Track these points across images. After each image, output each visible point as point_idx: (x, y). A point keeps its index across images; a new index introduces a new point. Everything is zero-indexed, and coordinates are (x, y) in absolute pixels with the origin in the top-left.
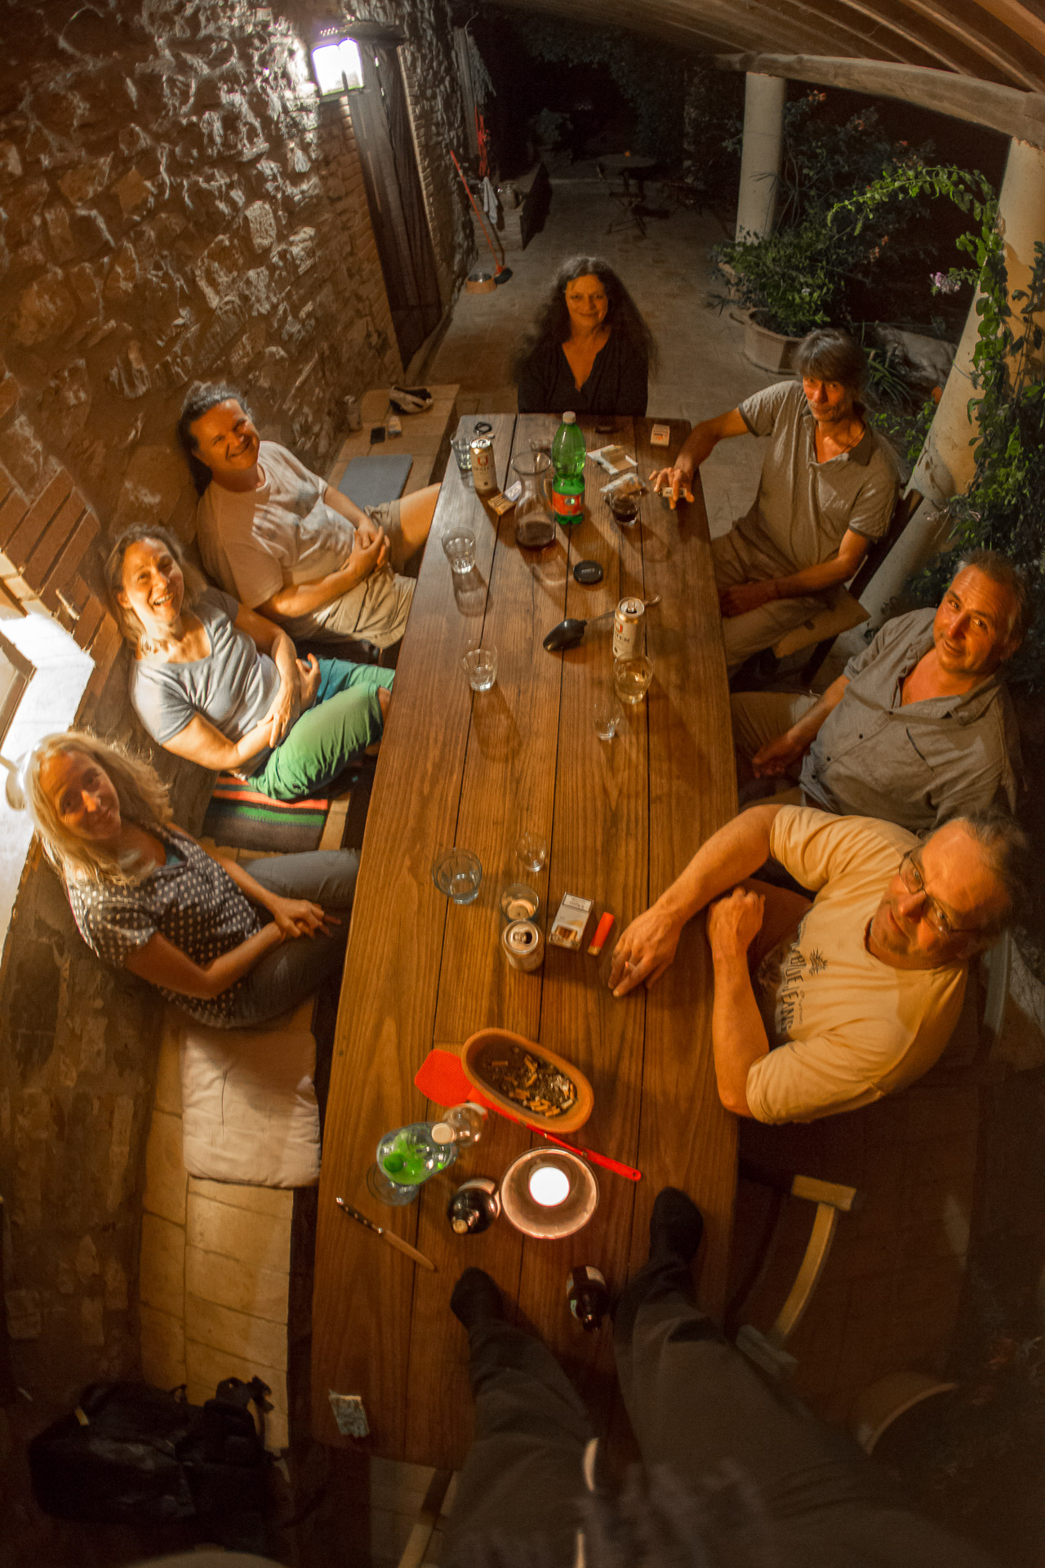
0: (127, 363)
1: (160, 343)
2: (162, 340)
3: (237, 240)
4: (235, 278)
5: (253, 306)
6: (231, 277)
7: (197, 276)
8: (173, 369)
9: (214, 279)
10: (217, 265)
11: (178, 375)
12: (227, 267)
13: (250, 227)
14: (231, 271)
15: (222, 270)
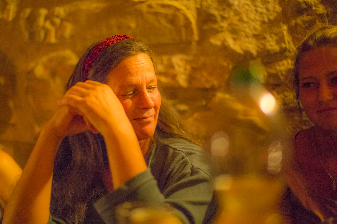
5: (219, 32)
8: (42, 22)
11: (48, 32)
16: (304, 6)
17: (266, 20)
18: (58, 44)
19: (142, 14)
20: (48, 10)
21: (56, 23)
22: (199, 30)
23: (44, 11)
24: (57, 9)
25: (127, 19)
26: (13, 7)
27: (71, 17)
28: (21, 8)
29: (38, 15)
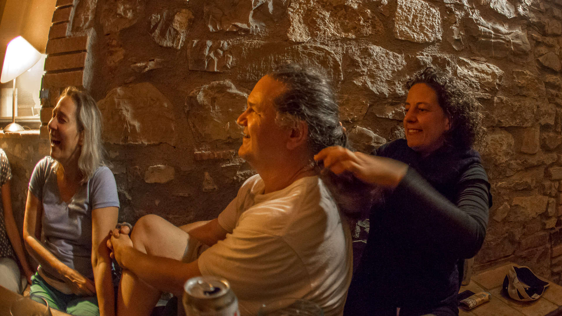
0: (170, 20)
1: (211, 28)
2: (215, 27)
3: (372, 12)
4: (350, 40)
5: (361, 75)
6: (343, 35)
7: (292, 7)
8: (207, 53)
9: (315, 22)
10: (328, 14)
11: (211, 61)
12: (342, 24)
13: (396, 10)
14: (346, 31)
15: (334, 23)
17: (396, 70)
18: (220, 73)
19: (297, 53)
20: (214, 43)
21: (219, 54)
22: (345, 72)
23: (209, 43)
24: (222, 42)
25: (284, 56)
26: (182, 37)
27: (234, 50)
28: (189, 39)
29: (204, 46)
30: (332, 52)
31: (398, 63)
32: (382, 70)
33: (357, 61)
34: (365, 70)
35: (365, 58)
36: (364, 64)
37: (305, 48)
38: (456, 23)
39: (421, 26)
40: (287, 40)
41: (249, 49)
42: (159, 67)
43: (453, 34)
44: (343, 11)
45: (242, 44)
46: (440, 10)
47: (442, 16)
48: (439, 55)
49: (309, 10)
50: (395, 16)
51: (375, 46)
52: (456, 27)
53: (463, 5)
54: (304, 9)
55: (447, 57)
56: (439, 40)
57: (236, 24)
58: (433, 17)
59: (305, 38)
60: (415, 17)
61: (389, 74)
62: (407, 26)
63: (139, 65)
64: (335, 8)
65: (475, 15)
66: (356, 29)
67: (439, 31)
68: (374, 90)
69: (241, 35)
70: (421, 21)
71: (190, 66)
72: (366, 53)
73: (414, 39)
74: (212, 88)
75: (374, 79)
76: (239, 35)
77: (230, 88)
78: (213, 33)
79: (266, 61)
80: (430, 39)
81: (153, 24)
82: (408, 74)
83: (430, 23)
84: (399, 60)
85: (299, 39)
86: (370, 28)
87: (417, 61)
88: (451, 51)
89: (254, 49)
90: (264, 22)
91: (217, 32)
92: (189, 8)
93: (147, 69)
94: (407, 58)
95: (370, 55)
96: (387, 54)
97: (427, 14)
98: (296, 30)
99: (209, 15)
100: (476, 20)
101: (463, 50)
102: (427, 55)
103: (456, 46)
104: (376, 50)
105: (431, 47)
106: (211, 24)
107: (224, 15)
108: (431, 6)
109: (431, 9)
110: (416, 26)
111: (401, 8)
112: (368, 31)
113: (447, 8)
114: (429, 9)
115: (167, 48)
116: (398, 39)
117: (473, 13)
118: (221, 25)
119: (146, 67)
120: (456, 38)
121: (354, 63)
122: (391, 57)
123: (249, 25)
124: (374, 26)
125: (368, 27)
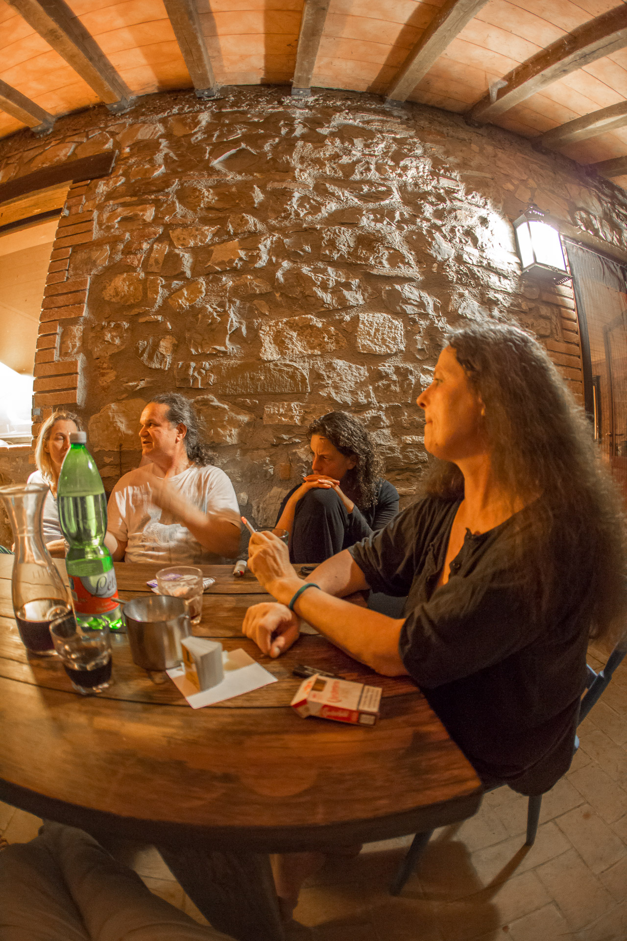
0: (156, 345)
3: (335, 329)
4: (316, 356)
5: (326, 387)
6: (310, 352)
7: (263, 330)
8: (191, 372)
9: (284, 342)
10: (295, 334)
11: (195, 379)
12: (308, 342)
13: (358, 326)
14: (312, 348)
15: (301, 342)
16: (384, 374)
17: (359, 381)
18: (203, 389)
19: (269, 370)
20: (197, 363)
21: (202, 373)
22: (312, 385)
23: (193, 364)
24: (204, 363)
25: (258, 373)
26: (169, 360)
27: (214, 369)
28: (175, 361)
29: (189, 366)
30: (300, 368)
31: (360, 375)
32: (345, 382)
33: (322, 375)
34: (330, 382)
35: (330, 371)
36: (329, 377)
37: (276, 365)
38: (420, 332)
39: (383, 339)
40: (260, 359)
41: (227, 368)
42: (149, 385)
43: (417, 344)
44: (309, 330)
45: (222, 365)
46: (403, 321)
47: (405, 327)
48: (401, 365)
49: (278, 332)
50: (357, 332)
51: (338, 361)
52: (421, 336)
53: (428, 314)
54: (273, 331)
55: (410, 366)
56: (401, 351)
57: (215, 347)
58: (395, 329)
59: (276, 357)
60: (377, 330)
61: (353, 385)
62: (369, 340)
63: (131, 384)
64: (301, 328)
65: (442, 323)
66: (321, 346)
67: (401, 342)
68: (338, 399)
69: (221, 357)
70: (383, 334)
71: (178, 384)
72: (330, 367)
73: (376, 351)
74: (197, 402)
75: (338, 389)
76: (218, 357)
77: (212, 401)
78: (196, 355)
79: (243, 377)
80: (392, 351)
81: (141, 349)
82: (371, 385)
83: (392, 335)
84: (362, 372)
85: (270, 358)
86: (334, 344)
87: (379, 372)
88: (414, 360)
89: (232, 368)
90: (239, 344)
91: (200, 355)
92: (172, 335)
93: (138, 388)
94: (369, 370)
95: (334, 369)
96: (350, 367)
97: (389, 327)
98: (268, 350)
99: (190, 341)
100: (442, 328)
101: (427, 359)
102: (389, 366)
103: (419, 355)
104: (340, 363)
105: (394, 358)
106: (193, 348)
107: (203, 339)
108: (393, 319)
109: (394, 321)
110: (378, 339)
111: (363, 323)
112: (332, 347)
113: (410, 319)
114: (391, 322)
115: (156, 369)
116: (360, 353)
117: (439, 321)
118: (202, 348)
119: (137, 385)
120: (420, 347)
121: (319, 377)
122: (354, 370)
123: (226, 348)
124: (337, 342)
125: (332, 343)
